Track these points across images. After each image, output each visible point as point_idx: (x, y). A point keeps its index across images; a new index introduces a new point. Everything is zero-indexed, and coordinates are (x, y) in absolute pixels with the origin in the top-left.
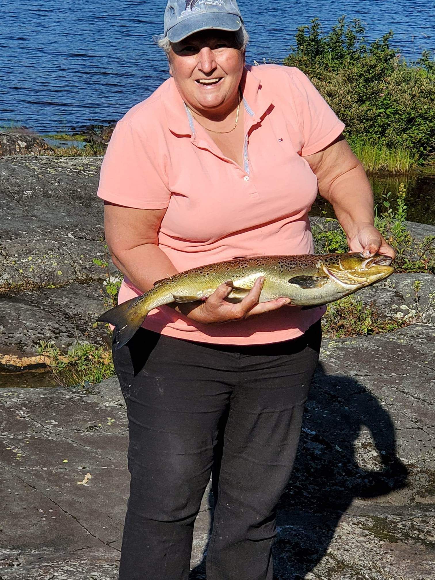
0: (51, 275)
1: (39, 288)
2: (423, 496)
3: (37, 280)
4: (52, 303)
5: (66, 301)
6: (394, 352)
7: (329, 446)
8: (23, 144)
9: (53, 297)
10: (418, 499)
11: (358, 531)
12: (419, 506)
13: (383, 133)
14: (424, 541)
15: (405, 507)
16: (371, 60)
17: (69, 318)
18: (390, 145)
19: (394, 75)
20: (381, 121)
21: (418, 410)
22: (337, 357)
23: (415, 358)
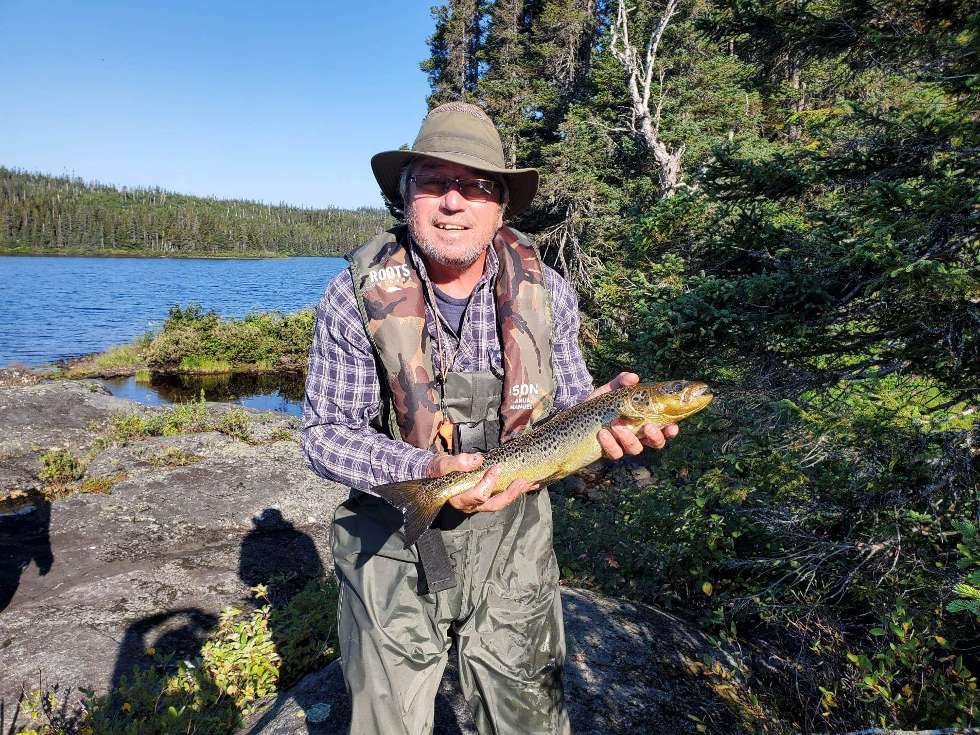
0: (17, 451)
1: (10, 458)
2: (209, 543)
3: (8, 454)
4: (17, 466)
5: (26, 463)
6: (197, 473)
7: (162, 526)
8: (17, 374)
9: (18, 462)
10: (207, 545)
11: (174, 567)
12: (207, 549)
13: (214, 354)
14: (207, 567)
15: (200, 550)
16: (206, 320)
17: (28, 472)
18: (218, 360)
19: (218, 327)
20: (214, 348)
21: (207, 501)
22: (168, 479)
23: (206, 475)
